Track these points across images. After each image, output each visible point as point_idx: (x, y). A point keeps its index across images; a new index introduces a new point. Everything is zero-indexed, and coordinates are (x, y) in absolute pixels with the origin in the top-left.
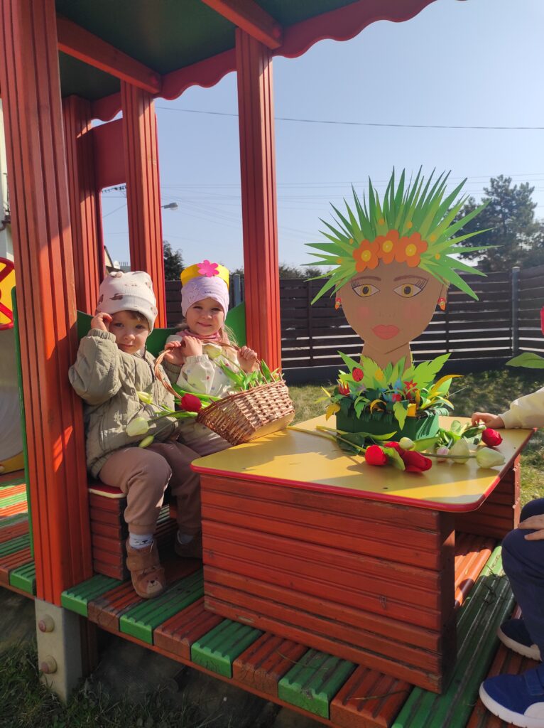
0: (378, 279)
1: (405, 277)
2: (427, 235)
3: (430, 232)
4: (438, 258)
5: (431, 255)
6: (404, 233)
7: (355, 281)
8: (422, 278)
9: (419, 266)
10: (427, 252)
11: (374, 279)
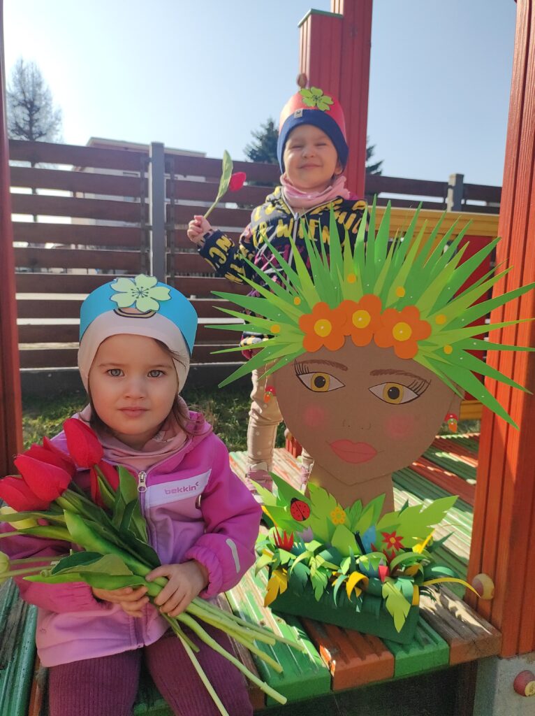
0: (343, 367)
1: (392, 372)
2: (431, 314)
3: (436, 309)
4: (449, 350)
5: (437, 345)
6: (390, 301)
7: (301, 365)
8: (420, 378)
9: (415, 359)
10: (431, 340)
11: (337, 367)
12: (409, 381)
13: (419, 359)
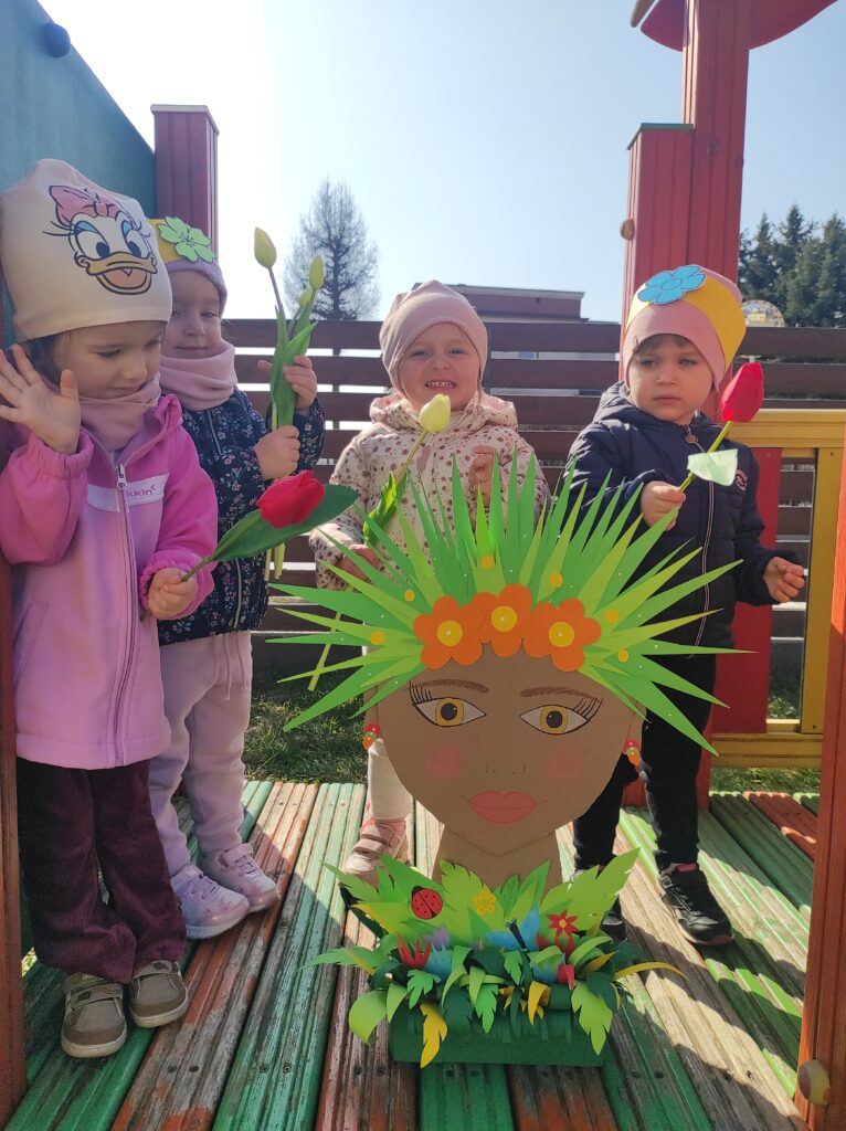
0: (481, 688)
1: (550, 690)
2: (597, 610)
3: (603, 603)
4: (624, 658)
5: (609, 651)
6: (542, 594)
7: (419, 689)
8: (589, 697)
9: (581, 670)
10: (600, 644)
11: (472, 689)
12: (574, 701)
13: (586, 670)
